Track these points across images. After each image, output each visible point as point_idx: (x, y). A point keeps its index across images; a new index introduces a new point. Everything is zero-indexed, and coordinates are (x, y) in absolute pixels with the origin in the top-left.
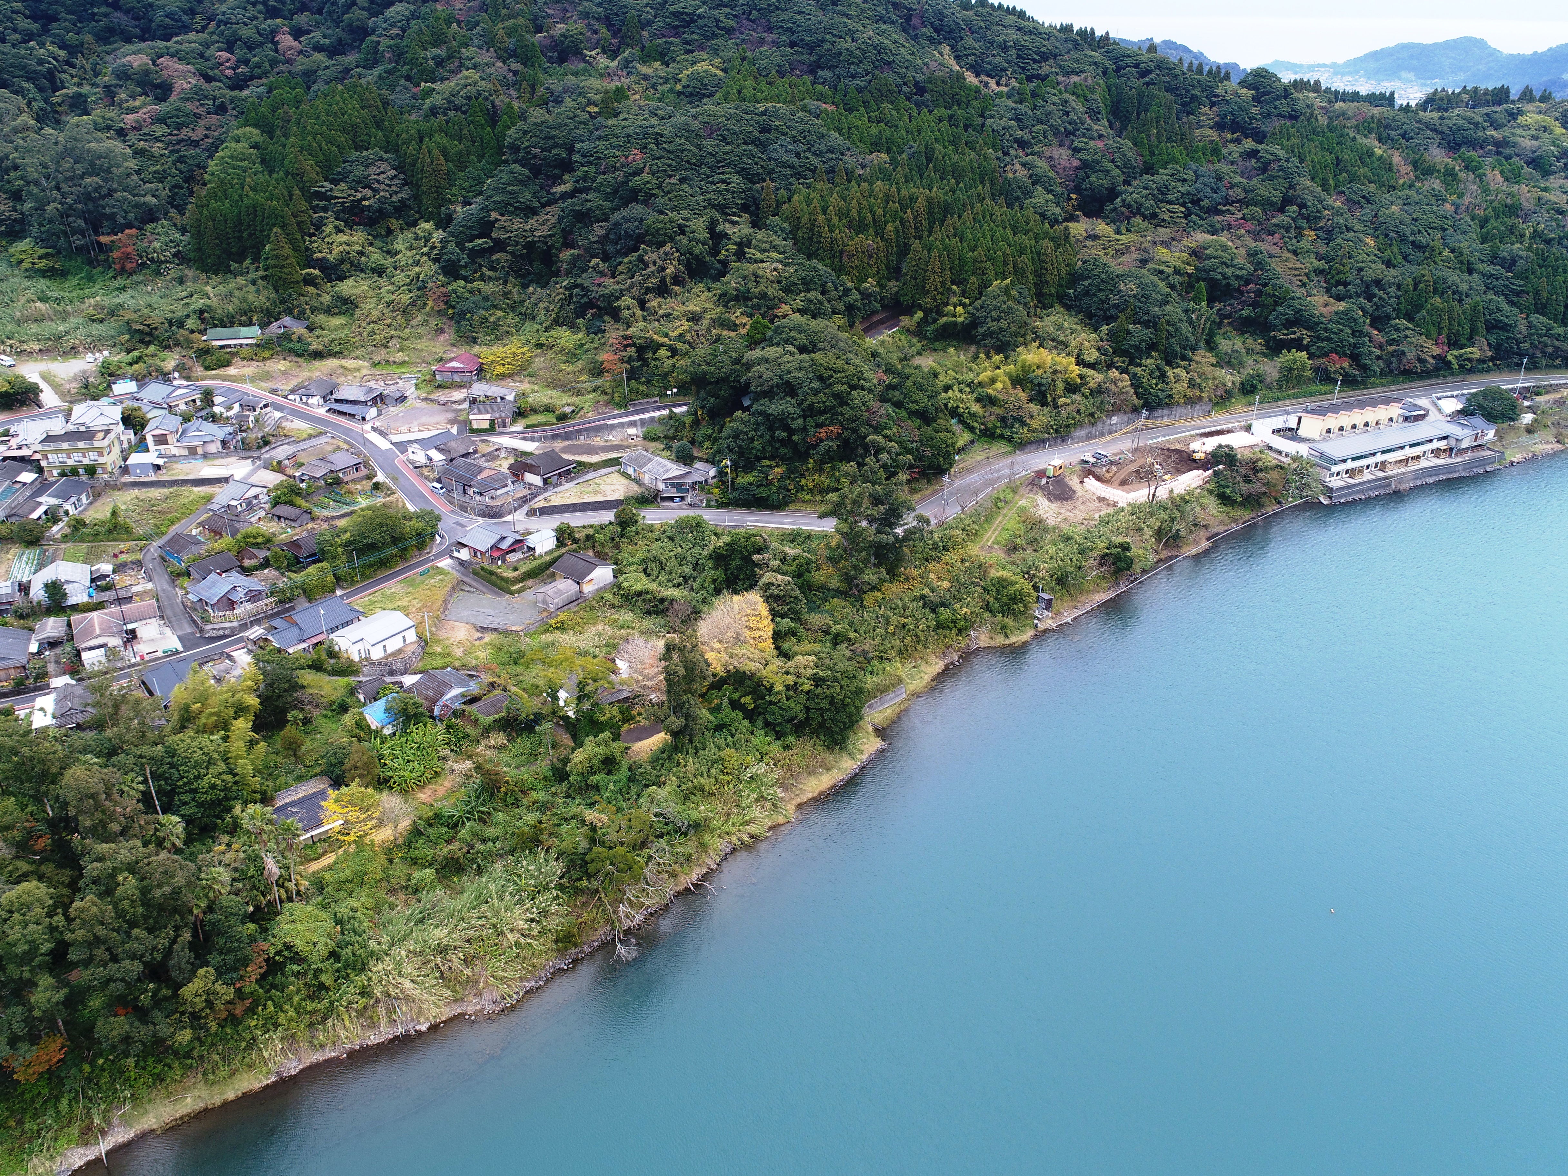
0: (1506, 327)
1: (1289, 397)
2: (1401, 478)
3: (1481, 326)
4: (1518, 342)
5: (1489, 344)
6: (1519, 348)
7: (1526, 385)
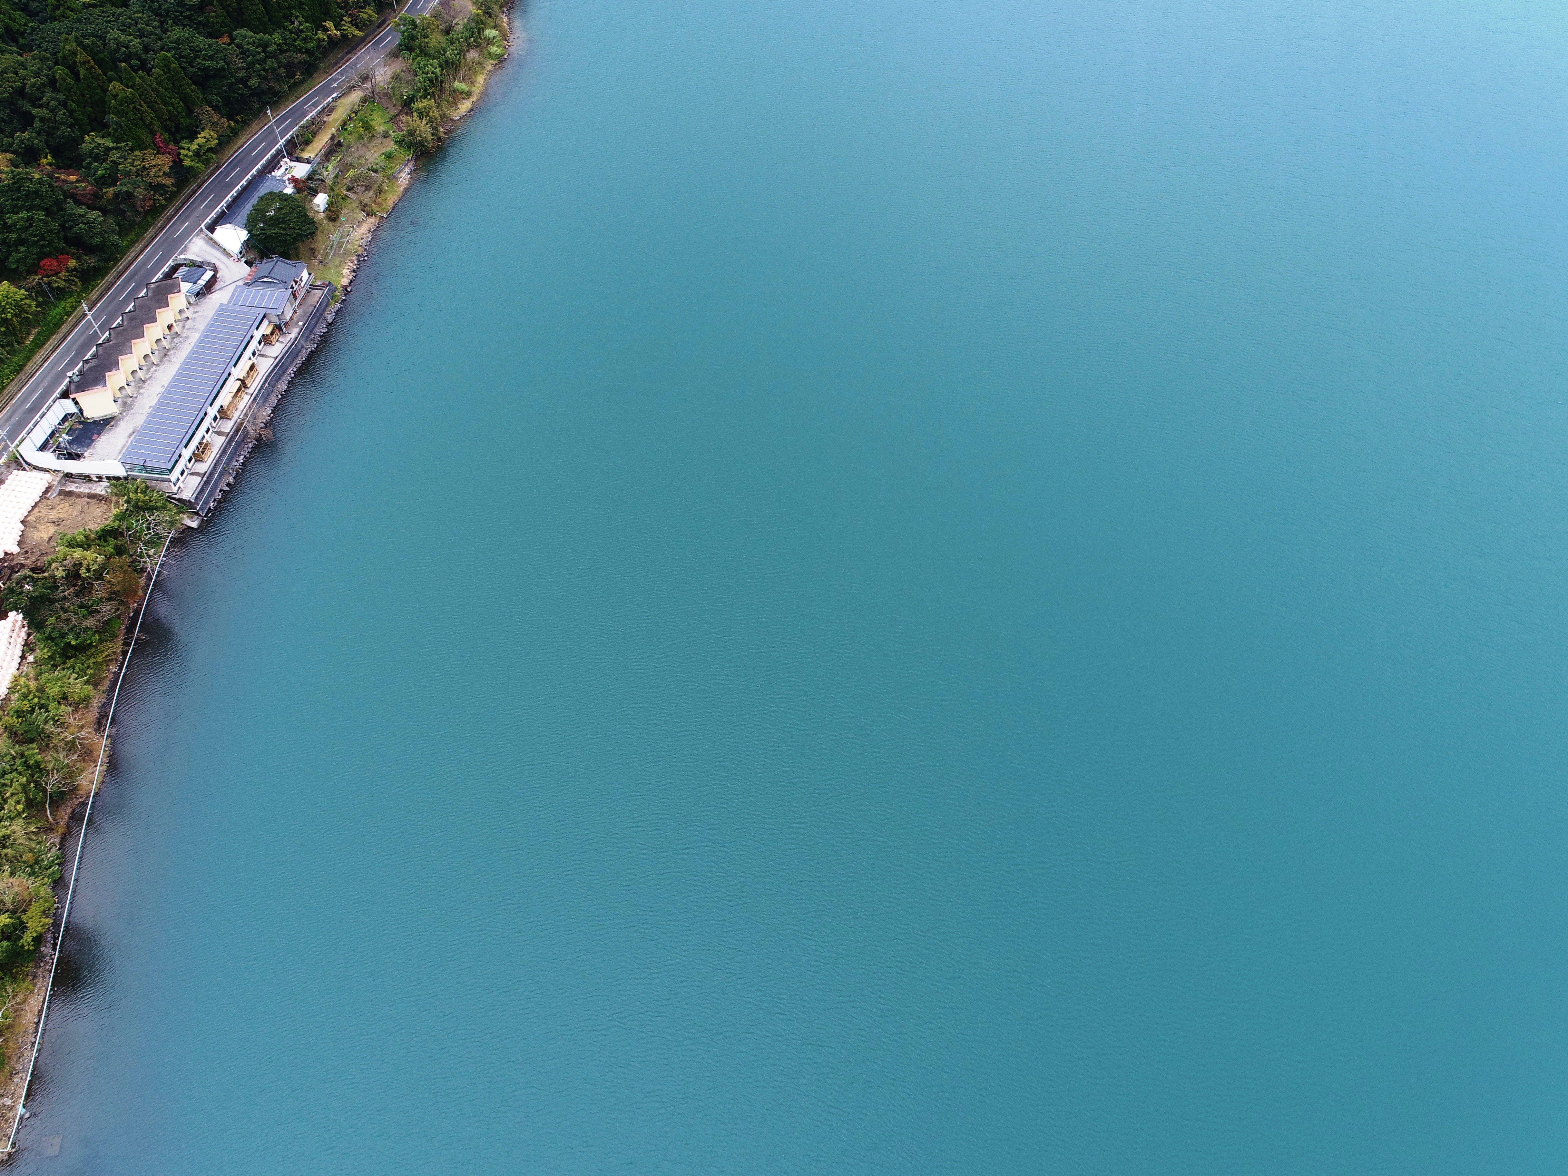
0: (219, 74)
1: (33, 352)
2: (251, 414)
3: (191, 89)
4: (244, 81)
5: (216, 108)
6: (249, 88)
7: (288, 136)
